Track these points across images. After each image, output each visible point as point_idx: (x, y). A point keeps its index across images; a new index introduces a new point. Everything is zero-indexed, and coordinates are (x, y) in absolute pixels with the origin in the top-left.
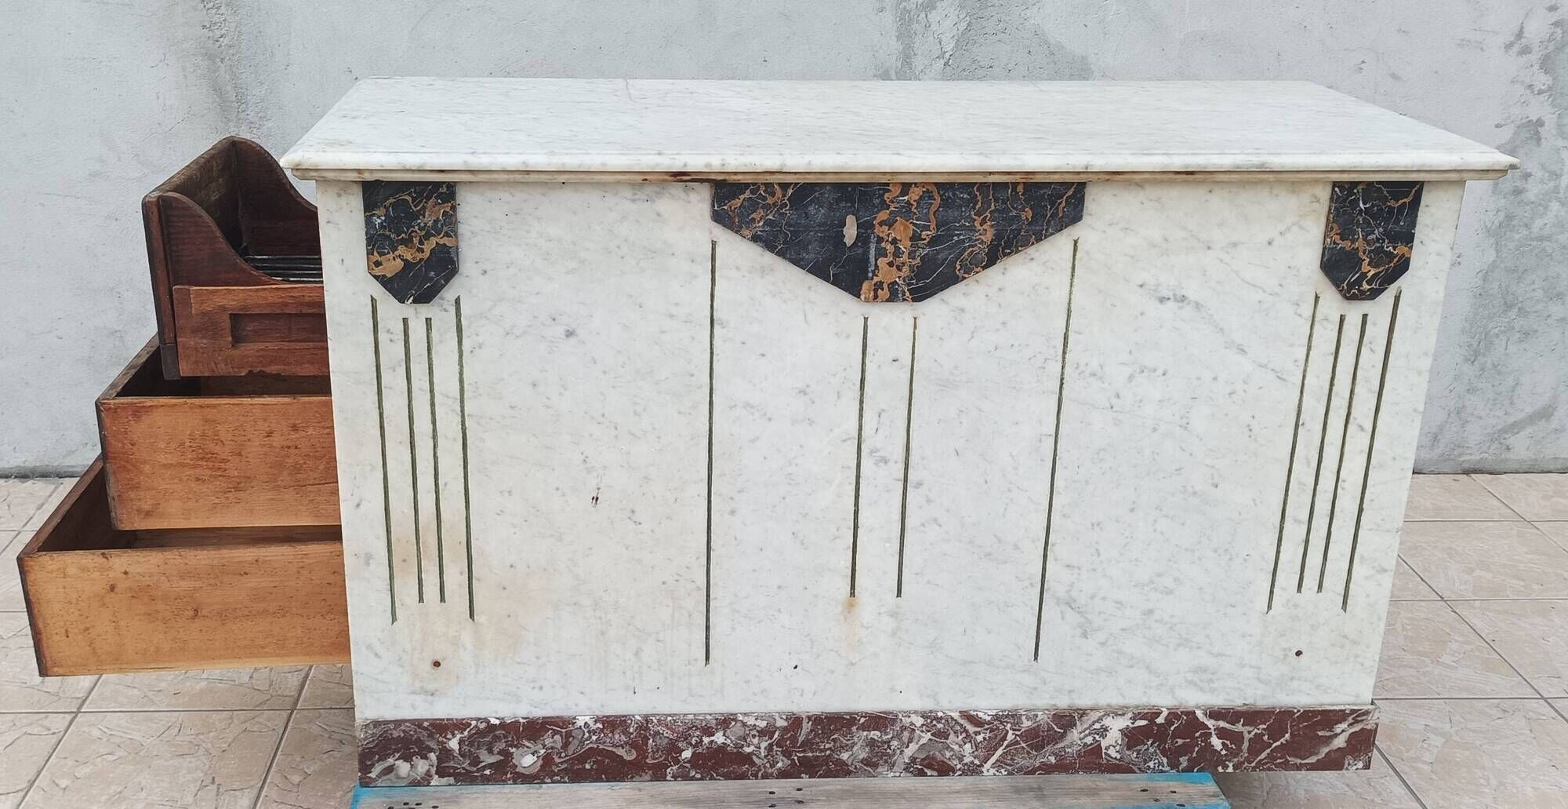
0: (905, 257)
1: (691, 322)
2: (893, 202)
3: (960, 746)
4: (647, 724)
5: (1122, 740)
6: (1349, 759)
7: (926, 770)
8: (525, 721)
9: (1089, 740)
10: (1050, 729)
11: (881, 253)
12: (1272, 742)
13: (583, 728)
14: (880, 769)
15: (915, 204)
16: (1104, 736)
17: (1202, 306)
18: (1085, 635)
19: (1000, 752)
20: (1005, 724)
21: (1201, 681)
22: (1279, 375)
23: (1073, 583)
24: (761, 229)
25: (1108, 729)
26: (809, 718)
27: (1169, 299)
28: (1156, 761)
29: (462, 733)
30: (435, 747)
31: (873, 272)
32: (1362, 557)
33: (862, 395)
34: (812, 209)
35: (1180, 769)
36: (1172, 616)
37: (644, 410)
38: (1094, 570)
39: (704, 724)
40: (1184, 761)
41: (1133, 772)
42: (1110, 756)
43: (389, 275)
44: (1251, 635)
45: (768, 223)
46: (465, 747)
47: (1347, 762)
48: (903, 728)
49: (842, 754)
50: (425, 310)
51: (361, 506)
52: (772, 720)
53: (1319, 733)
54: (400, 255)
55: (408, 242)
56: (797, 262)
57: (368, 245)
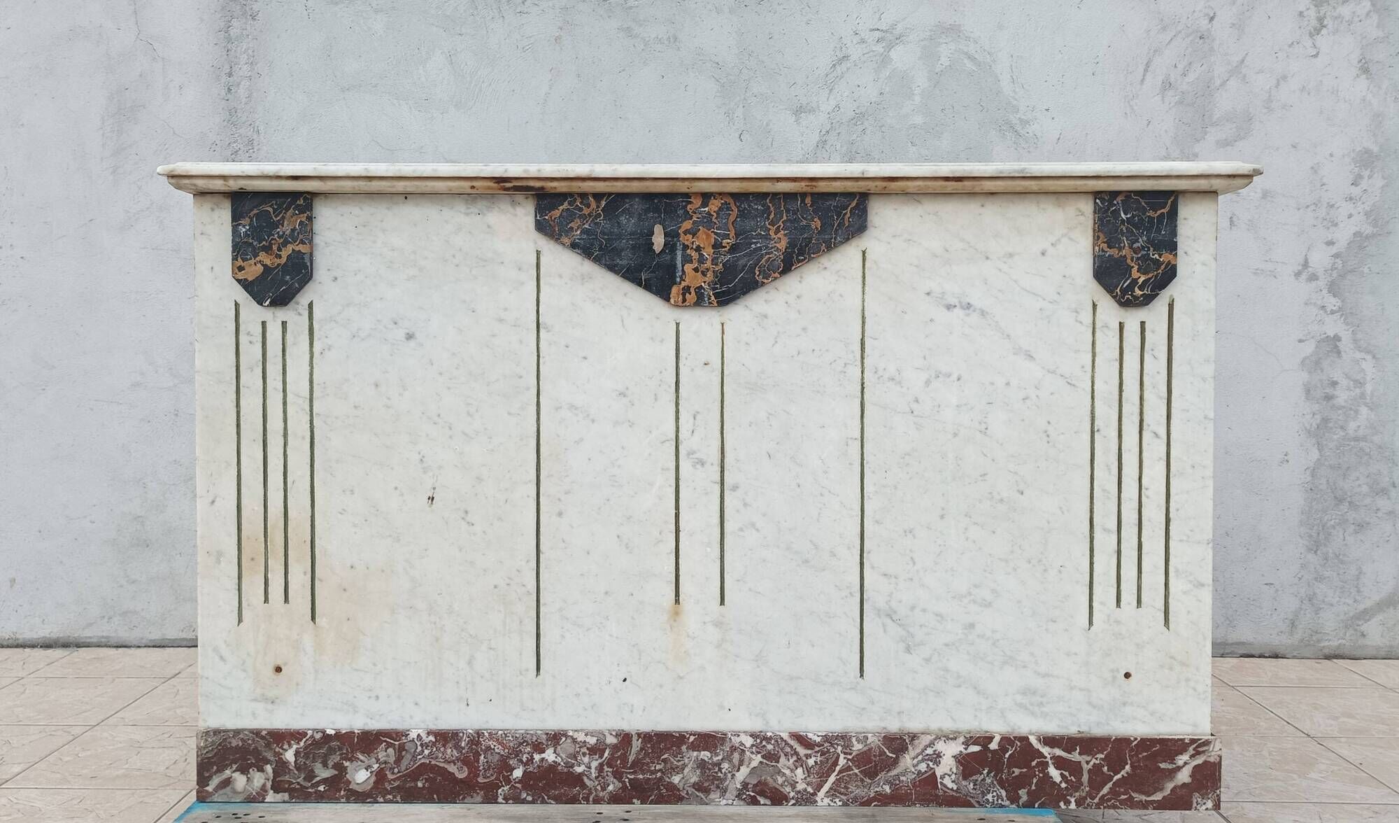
0: (708, 264)
1: (519, 326)
2: (695, 213)
3: (792, 771)
4: (479, 738)
5: (957, 768)
6: (1196, 797)
7: (758, 798)
8: (359, 732)
9: (923, 767)
10: (882, 753)
11: (687, 259)
12: (1112, 774)
13: (415, 740)
14: (712, 796)
15: (715, 214)
16: (938, 763)
17: (987, 313)
18: (908, 650)
19: (832, 779)
20: (836, 746)
21: (1032, 704)
22: (1069, 381)
23: (892, 593)
24: (578, 237)
25: (942, 754)
26: (639, 735)
27: (955, 306)
28: (995, 794)
29: (298, 743)
30: (272, 758)
31: (681, 277)
32: (1177, 571)
33: (677, 397)
34: (623, 219)
35: (1021, 804)
36: (994, 631)
37: (477, 411)
38: (912, 579)
39: (535, 739)
40: (1023, 793)
41: (972, 806)
42: (945, 786)
43: (250, 279)
44: (1076, 654)
45: (584, 232)
46: (300, 760)
47: (1195, 801)
48: (734, 749)
49: (674, 777)
50: (282, 314)
51: (216, 503)
52: (602, 737)
53: (1160, 765)
54: (260, 261)
55: (267, 249)
56: (612, 268)
57: (233, 251)
